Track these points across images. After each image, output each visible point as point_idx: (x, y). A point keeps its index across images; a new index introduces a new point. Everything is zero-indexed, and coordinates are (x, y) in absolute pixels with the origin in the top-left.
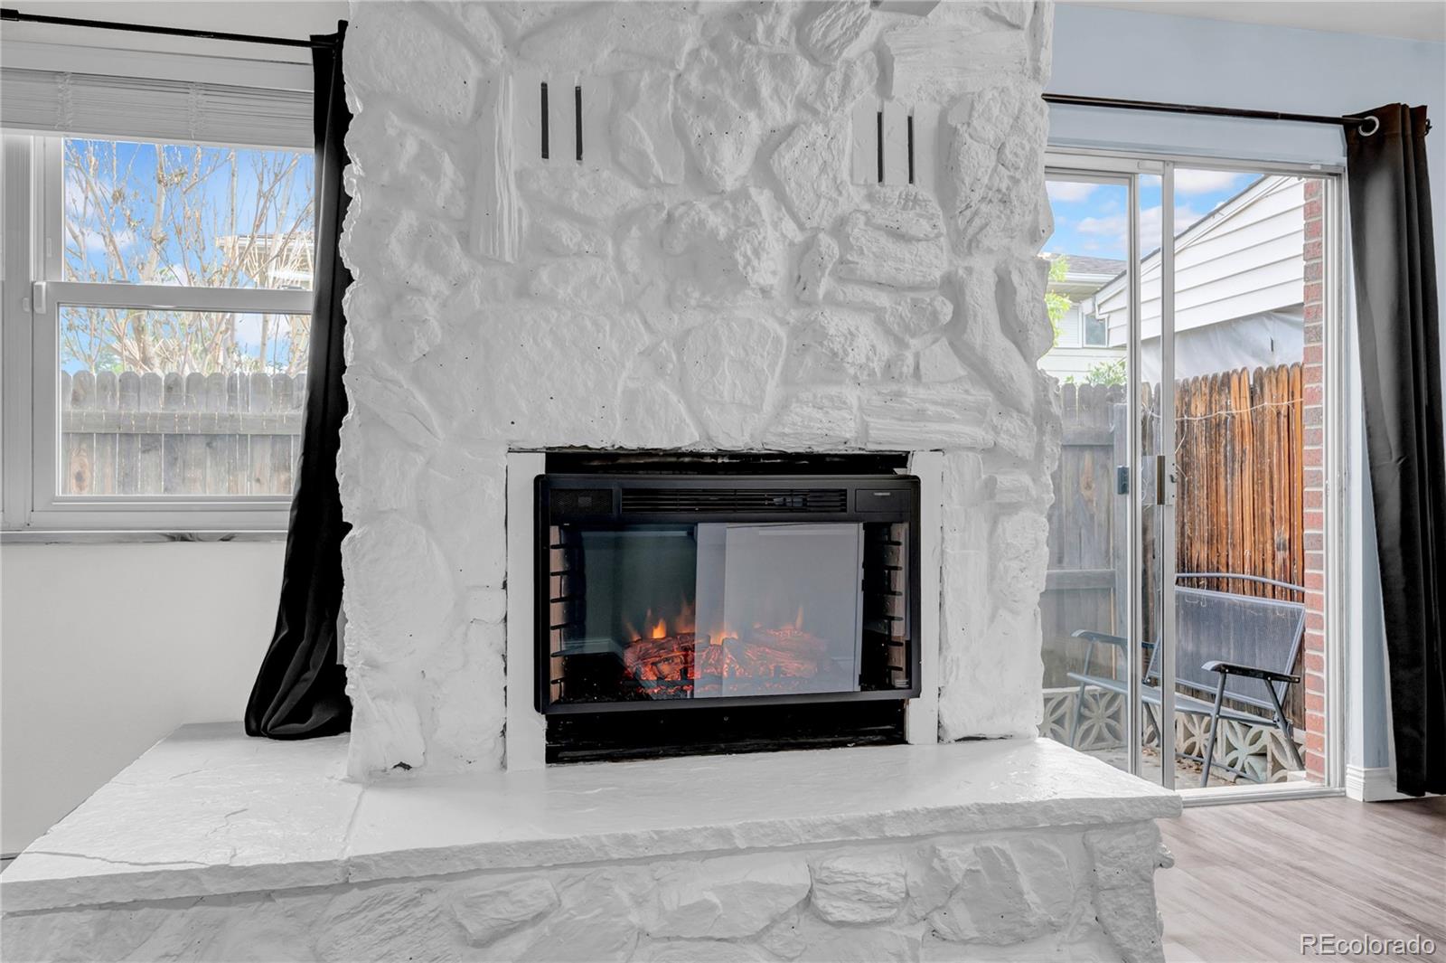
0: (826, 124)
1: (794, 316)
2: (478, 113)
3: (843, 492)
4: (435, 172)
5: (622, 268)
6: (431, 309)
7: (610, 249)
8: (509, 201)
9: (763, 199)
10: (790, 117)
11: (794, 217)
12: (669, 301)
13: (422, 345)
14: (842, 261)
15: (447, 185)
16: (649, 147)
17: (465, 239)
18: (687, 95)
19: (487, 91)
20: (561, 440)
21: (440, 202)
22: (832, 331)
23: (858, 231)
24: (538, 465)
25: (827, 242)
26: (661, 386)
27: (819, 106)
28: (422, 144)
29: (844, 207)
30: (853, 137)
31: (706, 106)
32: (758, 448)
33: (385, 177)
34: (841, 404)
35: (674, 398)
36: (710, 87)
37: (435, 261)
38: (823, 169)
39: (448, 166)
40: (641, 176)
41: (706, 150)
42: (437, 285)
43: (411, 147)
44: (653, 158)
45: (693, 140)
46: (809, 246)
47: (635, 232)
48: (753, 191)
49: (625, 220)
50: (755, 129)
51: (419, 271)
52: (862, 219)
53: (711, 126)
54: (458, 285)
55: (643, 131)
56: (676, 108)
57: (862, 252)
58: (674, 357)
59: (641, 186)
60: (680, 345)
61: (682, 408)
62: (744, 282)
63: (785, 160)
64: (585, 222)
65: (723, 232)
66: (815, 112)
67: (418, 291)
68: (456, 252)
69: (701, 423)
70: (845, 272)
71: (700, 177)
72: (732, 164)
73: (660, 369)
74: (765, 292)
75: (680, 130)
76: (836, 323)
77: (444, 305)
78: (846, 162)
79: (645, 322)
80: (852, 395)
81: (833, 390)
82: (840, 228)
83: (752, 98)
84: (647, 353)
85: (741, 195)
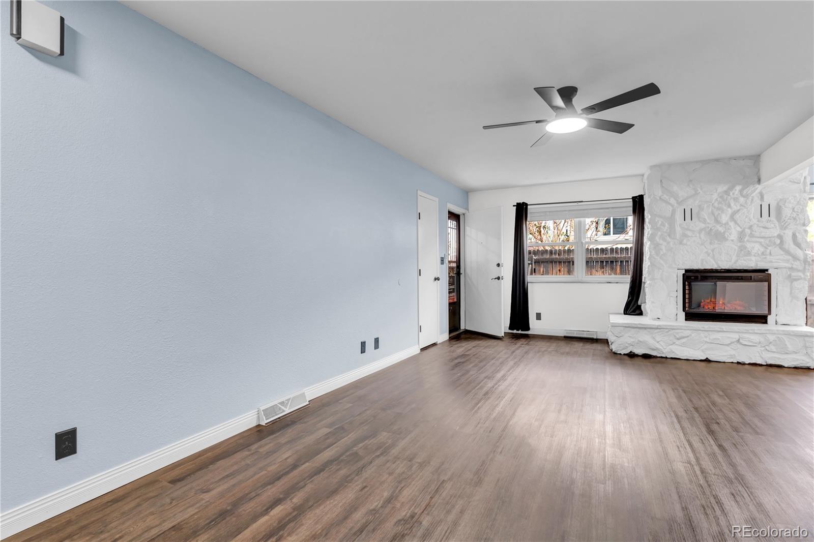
0: (747, 209)
1: (739, 244)
2: (672, 215)
3: (751, 277)
4: (664, 226)
5: (700, 238)
6: (663, 247)
7: (698, 235)
8: (678, 229)
9: (732, 224)
10: (738, 208)
11: (739, 226)
12: (711, 243)
13: (662, 253)
14: (751, 233)
15: (666, 228)
16: (706, 218)
17: (669, 236)
18: (715, 207)
19: (674, 212)
20: (688, 268)
21: (665, 230)
22: (748, 247)
23: (755, 228)
24: (683, 272)
25: (748, 231)
26: (709, 258)
27: (746, 206)
28: (662, 222)
29: (751, 223)
30: (754, 210)
31: (718, 209)
32: (731, 268)
33: (655, 227)
34: (751, 260)
35: (712, 260)
36: (720, 205)
37: (664, 240)
38: (746, 217)
39: (666, 224)
40: (704, 221)
41: (719, 217)
42: (665, 244)
43: (660, 222)
44: (707, 219)
45: (716, 215)
46: (743, 231)
47: (703, 232)
48: (730, 223)
49: (701, 231)
50: (730, 211)
51: (661, 242)
52: (756, 225)
53: (720, 212)
54: (668, 243)
55: (705, 215)
56: (712, 210)
57: (756, 232)
58: (712, 253)
59: (705, 224)
60: (713, 251)
61: (714, 262)
62: (727, 240)
63: (737, 216)
64: (693, 231)
65: (722, 231)
66: (745, 207)
67: (661, 245)
68: (668, 239)
69: (717, 263)
70: (751, 236)
71: (717, 221)
72: (724, 218)
73: (709, 255)
74: (732, 241)
75: (713, 213)
76: (749, 245)
77: (666, 247)
78: (752, 215)
79: (705, 247)
80: (753, 258)
81: (749, 258)
82: (750, 227)
83: (729, 206)
84: (707, 252)
85: (727, 223)
